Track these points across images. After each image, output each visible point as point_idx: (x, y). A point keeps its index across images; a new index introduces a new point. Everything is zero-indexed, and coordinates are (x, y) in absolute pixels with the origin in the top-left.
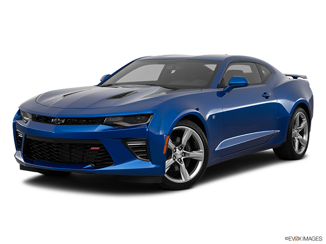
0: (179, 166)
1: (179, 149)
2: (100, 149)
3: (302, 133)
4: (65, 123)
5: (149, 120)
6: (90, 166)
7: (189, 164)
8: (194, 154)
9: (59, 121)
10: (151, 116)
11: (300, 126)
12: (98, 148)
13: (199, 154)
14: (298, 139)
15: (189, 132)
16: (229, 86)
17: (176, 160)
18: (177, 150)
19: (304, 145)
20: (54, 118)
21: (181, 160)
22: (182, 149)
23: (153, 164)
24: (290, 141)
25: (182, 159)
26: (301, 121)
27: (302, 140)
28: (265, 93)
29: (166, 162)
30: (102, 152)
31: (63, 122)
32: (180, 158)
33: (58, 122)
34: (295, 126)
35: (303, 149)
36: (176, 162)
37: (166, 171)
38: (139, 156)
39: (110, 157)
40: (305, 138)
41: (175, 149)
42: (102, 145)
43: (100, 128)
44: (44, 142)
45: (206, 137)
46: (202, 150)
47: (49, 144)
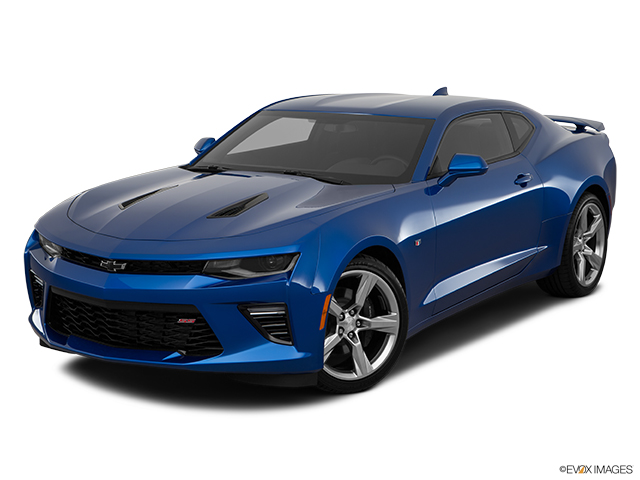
0: (350, 347)
1: (350, 313)
2: (196, 322)
3: (592, 244)
4: (128, 271)
5: (292, 265)
6: (176, 354)
7: (369, 340)
8: (379, 322)
9: (115, 267)
10: (295, 258)
11: (589, 229)
12: (191, 321)
13: (389, 321)
14: (585, 256)
15: (369, 280)
16: (448, 175)
17: (345, 335)
18: (347, 315)
19: (597, 266)
20: (105, 260)
21: (354, 334)
22: (356, 312)
23: (299, 351)
24: (570, 261)
25: (356, 332)
26: (591, 219)
27: (594, 257)
28: (521, 176)
29: (326, 341)
30: (199, 328)
31: (123, 267)
32: (352, 332)
33: (112, 267)
34: (580, 231)
35: (595, 273)
36: (344, 339)
37: (325, 358)
38: (274, 336)
39: (215, 338)
40: (599, 252)
41: (343, 314)
42: (200, 315)
43: (194, 282)
44: (87, 305)
45: (404, 287)
46: (395, 314)
47: (95, 308)
